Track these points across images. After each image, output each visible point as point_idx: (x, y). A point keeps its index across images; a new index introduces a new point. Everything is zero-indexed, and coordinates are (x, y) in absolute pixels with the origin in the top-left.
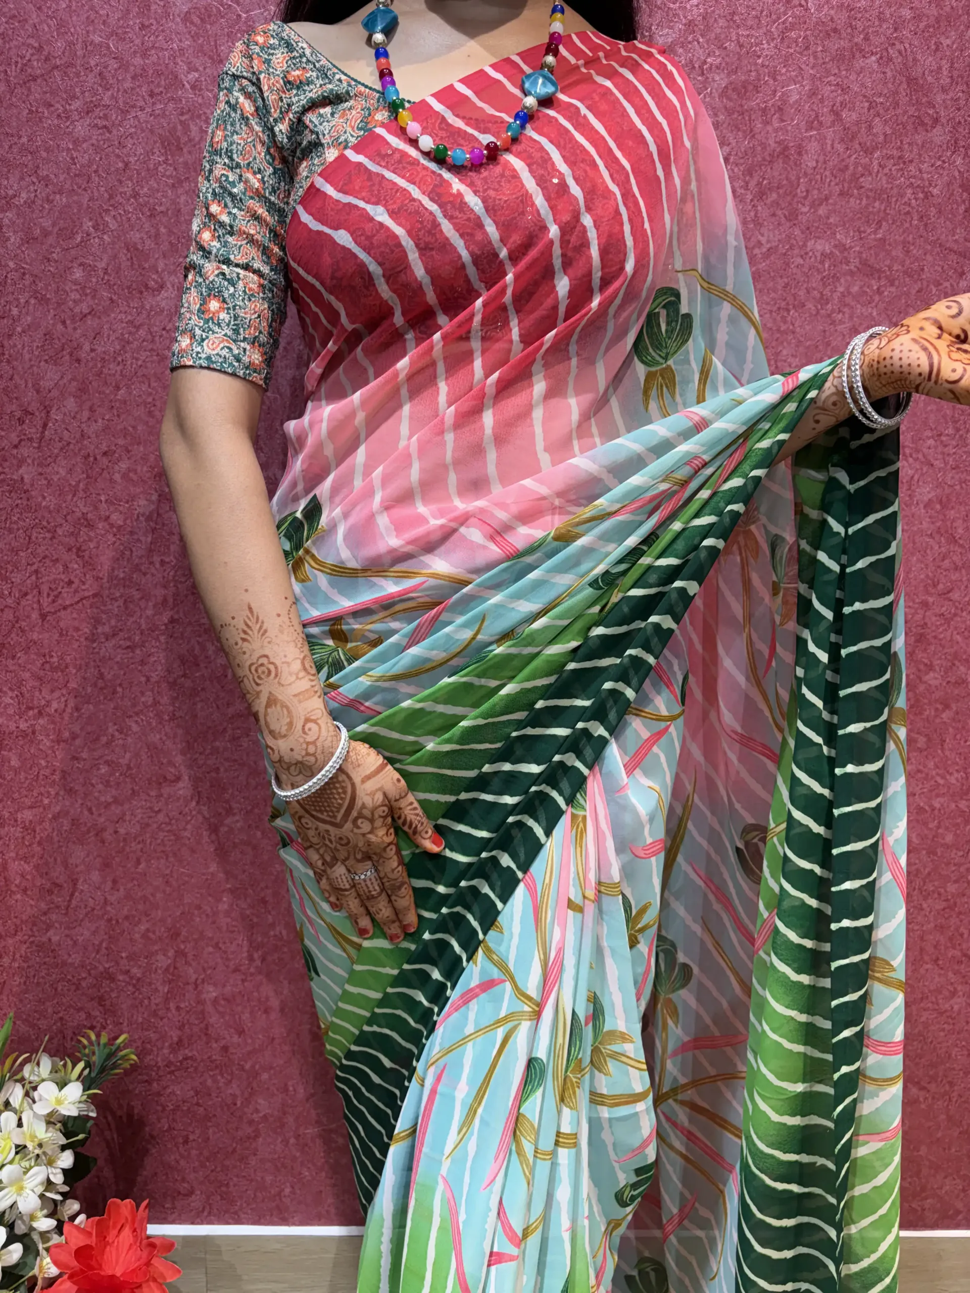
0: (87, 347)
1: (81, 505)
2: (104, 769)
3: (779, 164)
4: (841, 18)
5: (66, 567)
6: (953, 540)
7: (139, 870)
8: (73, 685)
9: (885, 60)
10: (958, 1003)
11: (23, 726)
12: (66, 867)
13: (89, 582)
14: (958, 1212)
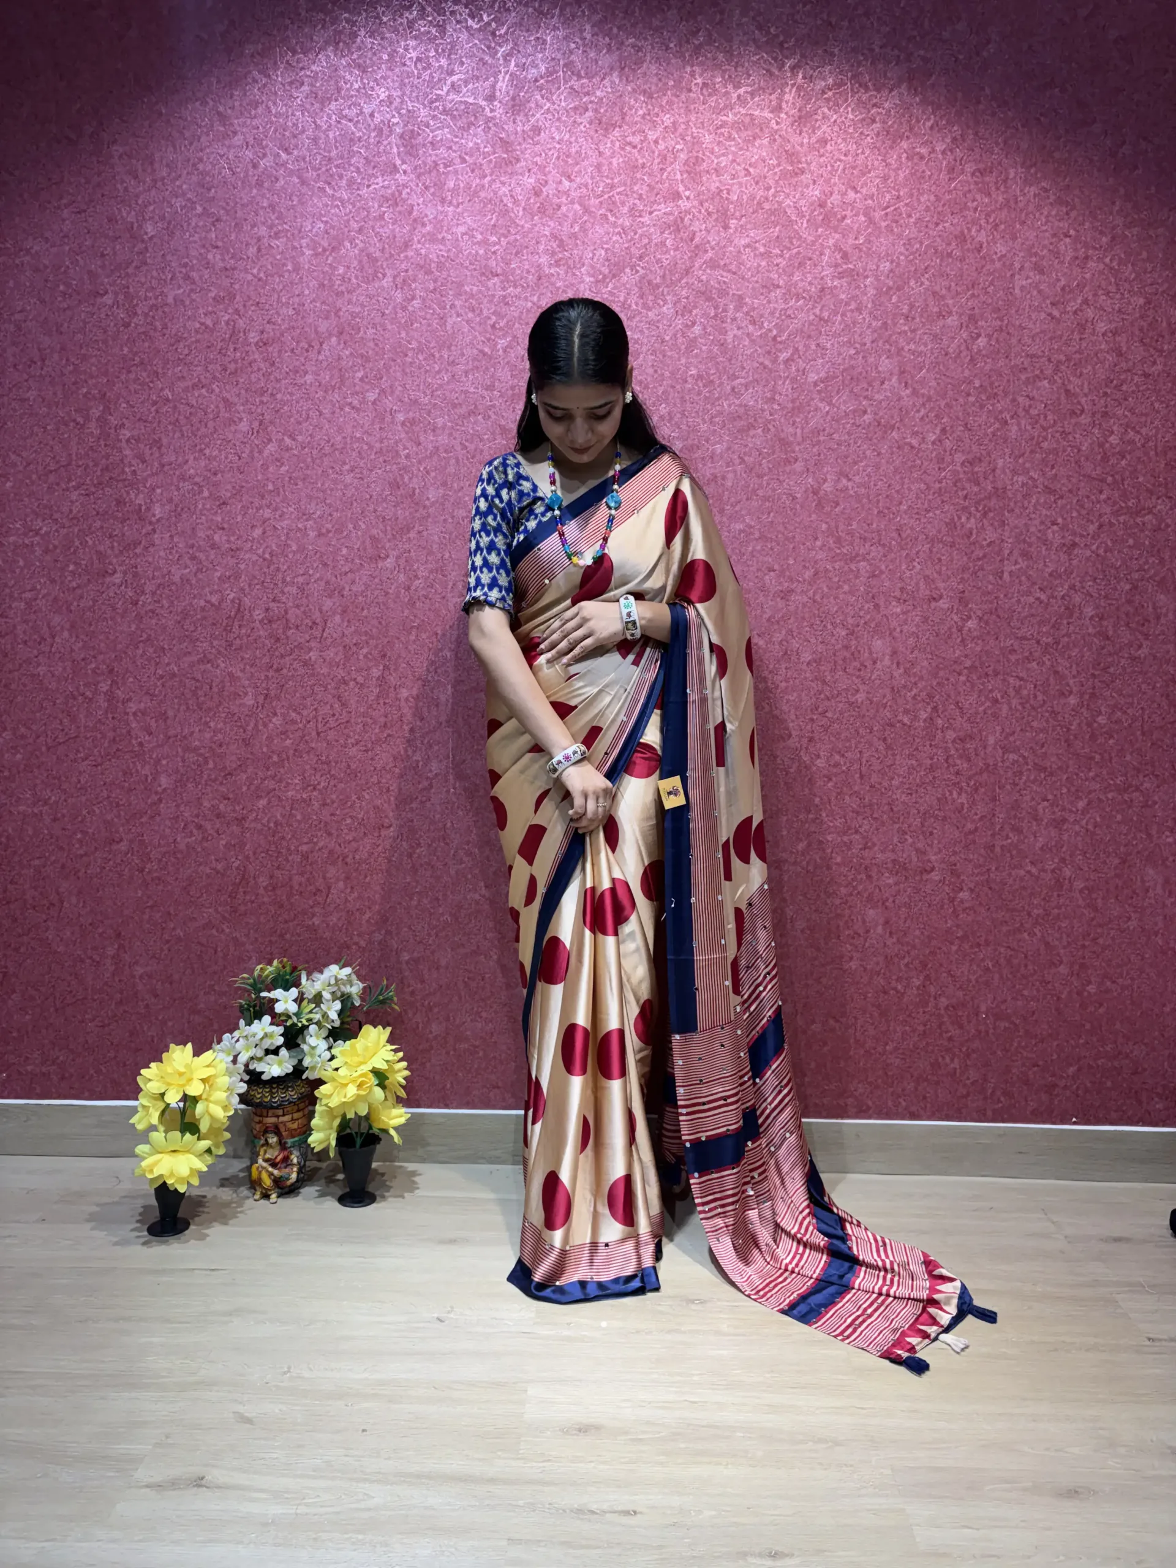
0: (347, 589)
1: (341, 672)
2: (349, 821)
3: (713, 484)
4: (742, 411)
5: (332, 706)
6: (824, 682)
7: (367, 880)
8: (333, 772)
9: (766, 430)
10: (853, 965)
11: (304, 796)
12: (324, 878)
13: (344, 714)
14: (869, 1108)
